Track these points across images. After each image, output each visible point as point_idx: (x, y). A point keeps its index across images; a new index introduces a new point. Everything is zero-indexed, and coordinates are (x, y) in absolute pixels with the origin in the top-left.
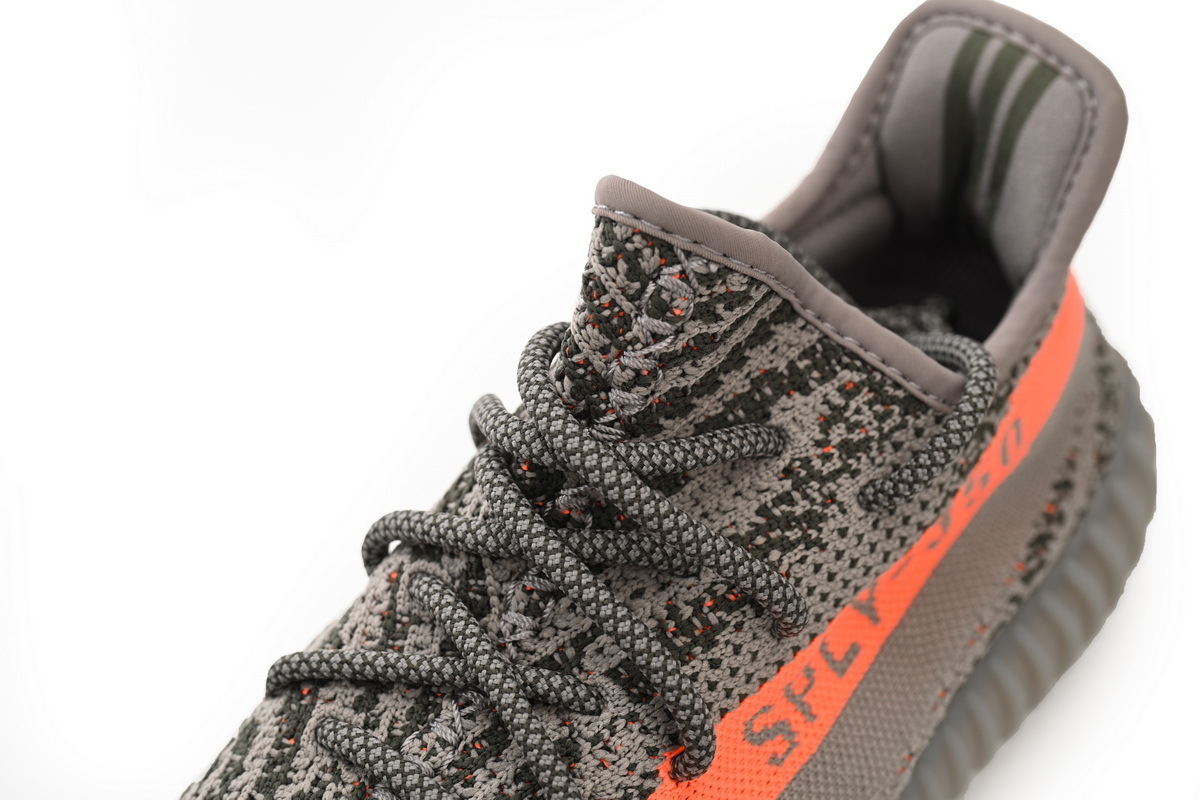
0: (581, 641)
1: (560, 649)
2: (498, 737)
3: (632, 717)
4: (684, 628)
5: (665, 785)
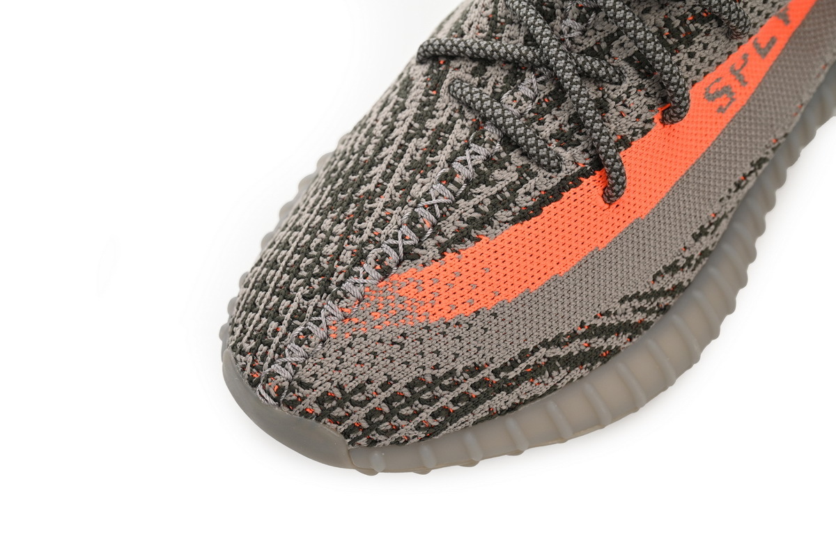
0: (610, 39)
1: (598, 43)
2: (559, 95)
3: (640, 87)
4: (674, 33)
5: (657, 127)
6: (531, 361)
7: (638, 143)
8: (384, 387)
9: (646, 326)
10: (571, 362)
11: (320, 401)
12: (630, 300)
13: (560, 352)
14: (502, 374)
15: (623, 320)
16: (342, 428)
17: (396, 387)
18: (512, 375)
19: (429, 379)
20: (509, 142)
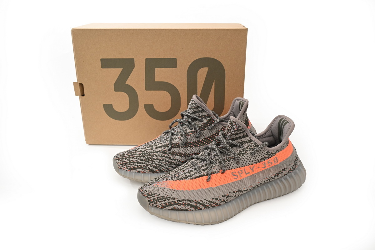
1: (215, 160)
2: (206, 165)
3: (218, 165)
4: (227, 159)
5: (220, 173)
6: (184, 202)
7: (216, 174)
8: (158, 195)
9: (209, 208)
10: (192, 206)
11: (147, 194)
12: (206, 200)
13: (191, 203)
14: (178, 202)
15: (204, 203)
16: (149, 200)
17: (160, 196)
18: (180, 203)
19: (166, 197)
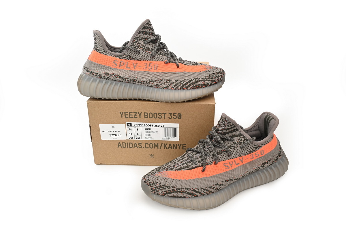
0: (211, 152)
1: (209, 152)
2: (202, 156)
3: (212, 157)
4: (220, 152)
5: (213, 164)
6: (182, 190)
7: (210, 165)
8: (159, 184)
9: (204, 195)
10: (189, 193)
11: (150, 183)
12: (202, 189)
13: (188, 191)
14: (177, 190)
15: (199, 191)
16: (151, 188)
17: (161, 185)
18: (179, 191)
19: (166, 186)
20: (192, 161)
